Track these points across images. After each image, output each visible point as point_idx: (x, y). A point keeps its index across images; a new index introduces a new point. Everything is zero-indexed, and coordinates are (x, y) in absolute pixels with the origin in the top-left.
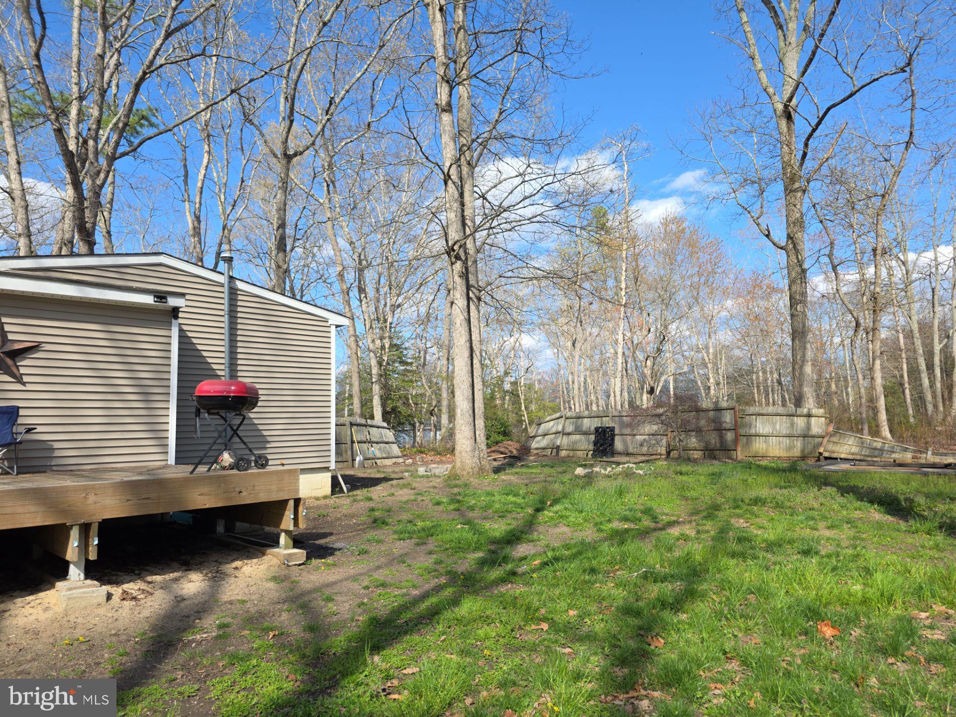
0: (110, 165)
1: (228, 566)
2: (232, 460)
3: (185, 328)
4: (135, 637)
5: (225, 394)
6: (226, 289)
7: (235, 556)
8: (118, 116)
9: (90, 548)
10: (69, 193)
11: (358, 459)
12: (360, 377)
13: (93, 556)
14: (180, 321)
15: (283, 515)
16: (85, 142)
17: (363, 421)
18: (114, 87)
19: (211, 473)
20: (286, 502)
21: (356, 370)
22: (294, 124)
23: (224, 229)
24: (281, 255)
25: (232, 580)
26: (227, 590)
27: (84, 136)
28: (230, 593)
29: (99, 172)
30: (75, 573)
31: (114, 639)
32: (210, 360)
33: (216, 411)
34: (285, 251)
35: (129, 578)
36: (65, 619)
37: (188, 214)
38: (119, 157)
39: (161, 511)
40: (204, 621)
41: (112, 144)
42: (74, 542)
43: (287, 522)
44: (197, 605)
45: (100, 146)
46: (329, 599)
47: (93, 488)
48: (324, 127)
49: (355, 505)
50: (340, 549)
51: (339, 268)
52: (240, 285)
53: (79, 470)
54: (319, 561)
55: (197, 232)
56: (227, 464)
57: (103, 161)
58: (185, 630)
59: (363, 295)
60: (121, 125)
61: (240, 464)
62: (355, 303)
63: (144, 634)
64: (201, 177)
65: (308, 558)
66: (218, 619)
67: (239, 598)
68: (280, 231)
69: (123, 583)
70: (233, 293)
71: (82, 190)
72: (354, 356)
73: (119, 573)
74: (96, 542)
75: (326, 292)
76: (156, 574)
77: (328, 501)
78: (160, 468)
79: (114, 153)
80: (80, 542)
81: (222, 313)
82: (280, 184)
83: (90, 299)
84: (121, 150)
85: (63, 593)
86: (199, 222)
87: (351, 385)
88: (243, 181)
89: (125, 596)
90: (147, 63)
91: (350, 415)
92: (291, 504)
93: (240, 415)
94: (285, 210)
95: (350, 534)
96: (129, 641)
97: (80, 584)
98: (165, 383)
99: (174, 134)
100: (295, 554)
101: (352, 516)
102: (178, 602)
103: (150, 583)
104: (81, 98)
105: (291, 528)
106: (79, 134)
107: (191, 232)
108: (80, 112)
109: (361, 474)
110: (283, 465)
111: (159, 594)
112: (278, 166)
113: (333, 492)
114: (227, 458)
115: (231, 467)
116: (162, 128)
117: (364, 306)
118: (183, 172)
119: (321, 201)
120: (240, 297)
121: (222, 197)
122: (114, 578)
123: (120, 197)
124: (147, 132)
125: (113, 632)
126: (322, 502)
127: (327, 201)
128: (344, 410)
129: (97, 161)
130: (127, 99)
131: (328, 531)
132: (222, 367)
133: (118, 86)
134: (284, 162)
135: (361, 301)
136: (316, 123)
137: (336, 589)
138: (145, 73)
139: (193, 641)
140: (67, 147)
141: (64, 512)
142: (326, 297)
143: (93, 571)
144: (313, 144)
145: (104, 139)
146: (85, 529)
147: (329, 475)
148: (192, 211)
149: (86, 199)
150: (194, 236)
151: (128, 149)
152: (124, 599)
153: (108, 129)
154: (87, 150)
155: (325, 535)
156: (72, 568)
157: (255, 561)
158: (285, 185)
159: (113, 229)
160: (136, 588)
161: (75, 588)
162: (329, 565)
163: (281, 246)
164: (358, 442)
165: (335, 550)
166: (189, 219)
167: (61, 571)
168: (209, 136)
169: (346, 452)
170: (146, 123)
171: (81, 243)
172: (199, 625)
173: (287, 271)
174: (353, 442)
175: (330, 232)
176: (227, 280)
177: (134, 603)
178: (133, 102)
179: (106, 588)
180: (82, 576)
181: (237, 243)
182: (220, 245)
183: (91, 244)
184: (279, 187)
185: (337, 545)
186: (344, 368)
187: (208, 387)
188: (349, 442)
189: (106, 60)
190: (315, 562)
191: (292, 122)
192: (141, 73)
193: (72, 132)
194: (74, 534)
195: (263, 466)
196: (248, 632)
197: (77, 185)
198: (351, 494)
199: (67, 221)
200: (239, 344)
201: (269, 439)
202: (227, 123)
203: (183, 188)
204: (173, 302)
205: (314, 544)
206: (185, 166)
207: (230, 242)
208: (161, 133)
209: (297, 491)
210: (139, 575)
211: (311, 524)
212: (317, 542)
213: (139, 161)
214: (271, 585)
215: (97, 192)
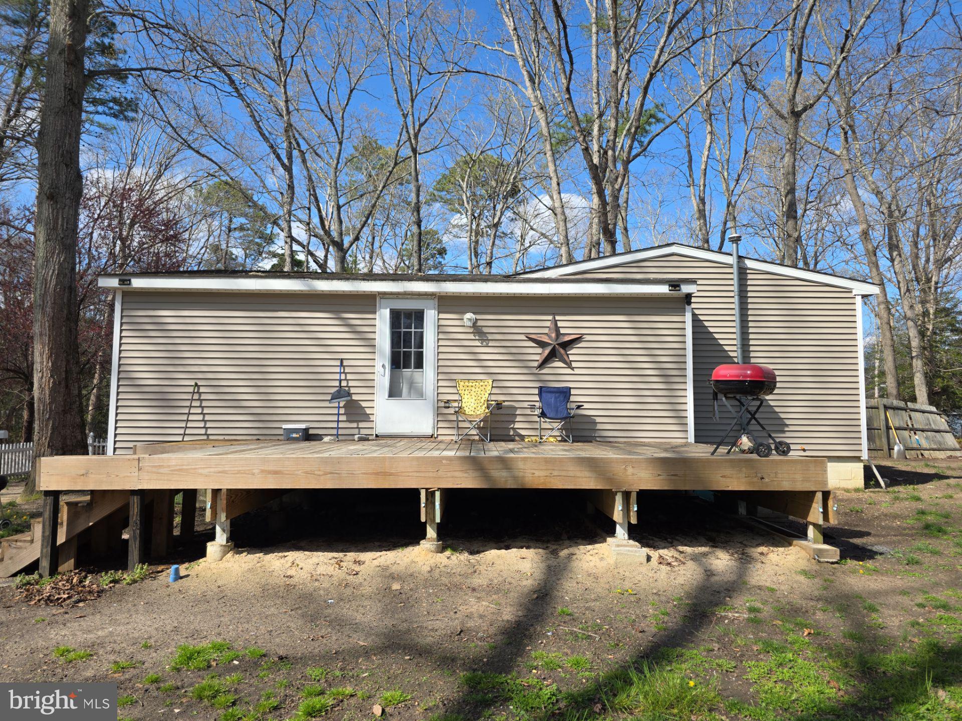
0: (626, 169)
1: (753, 550)
2: (751, 444)
3: (697, 312)
4: (673, 600)
5: (741, 379)
6: (735, 270)
7: (760, 541)
8: (630, 121)
9: (632, 514)
10: (596, 200)
11: (896, 448)
12: (894, 351)
13: (634, 521)
14: (693, 306)
15: (810, 507)
16: (606, 153)
17: (902, 404)
18: (625, 96)
19: (731, 457)
20: (813, 493)
21: (889, 342)
22: (802, 76)
23: (728, 207)
24: (791, 223)
25: (759, 565)
26: (755, 574)
27: (604, 147)
28: (758, 578)
29: (617, 177)
30: (621, 532)
31: (656, 597)
32: (721, 342)
33: (732, 396)
34: (795, 218)
35: (663, 545)
36: (616, 571)
37: (693, 198)
38: (633, 160)
39: (687, 488)
40: (734, 601)
41: (626, 149)
42: (618, 507)
43: (816, 514)
44: (726, 583)
45: (617, 153)
46: (872, 609)
47: (631, 461)
48: (839, 66)
49: (898, 504)
50: (881, 554)
51: (864, 226)
52: (749, 264)
53: (616, 442)
54: (855, 562)
55: (702, 214)
56: (746, 448)
57: (620, 167)
58: (717, 605)
59: (895, 254)
60: (633, 130)
61: (759, 449)
62: (884, 263)
63: (681, 599)
64: (704, 159)
65: (843, 557)
66: (748, 601)
67: (768, 584)
68: (789, 197)
69: (659, 548)
70: (743, 272)
71: (605, 196)
72: (886, 327)
73: (656, 539)
74: (636, 509)
75: (848, 256)
76: (686, 546)
77: (861, 495)
78: (682, 446)
79: (628, 158)
80: (623, 507)
81: (732, 294)
82: (788, 147)
83: (617, 294)
84: (634, 152)
85: (613, 549)
86: (704, 203)
87: (881, 360)
88: (746, 153)
89: (662, 561)
90: (653, 64)
91: (881, 396)
92: (819, 496)
93: (757, 399)
94: (794, 174)
95: (894, 538)
96: (669, 602)
97: (625, 542)
98: (682, 366)
99: (679, 124)
100: (827, 550)
101: (895, 517)
102: (708, 576)
103: (681, 552)
104: (601, 115)
105: (821, 522)
106: (601, 147)
107: (697, 216)
108: (601, 128)
109: (902, 466)
110: (804, 450)
111: (690, 564)
112: (785, 128)
113: (867, 485)
114: (745, 442)
115: (751, 451)
116: (668, 121)
117: (897, 267)
118: (687, 159)
119: (838, 152)
120: (750, 276)
121: (726, 174)
122: (651, 542)
123: (634, 195)
124: (655, 128)
125: (655, 591)
126: (854, 495)
127: (845, 152)
128: (874, 389)
129: (615, 168)
130: (637, 103)
131: (866, 530)
132: (734, 348)
133: (629, 93)
134: (791, 121)
135: (892, 260)
136: (829, 66)
137: (881, 600)
138: (652, 75)
139: (726, 617)
140: (592, 161)
141: (610, 480)
142: (847, 262)
143: (634, 533)
144: (826, 90)
145: (620, 146)
146: (627, 495)
147: (861, 465)
148: (697, 194)
149: (608, 204)
150: (699, 219)
151: (640, 150)
152: (660, 563)
153: (623, 136)
154: (607, 160)
155: (862, 534)
156: (618, 527)
157: (781, 549)
158: (794, 147)
159: (629, 226)
160: (670, 554)
161: (621, 546)
162: (868, 570)
163: (791, 213)
164: (896, 429)
165: (876, 553)
166: (694, 202)
167: (609, 529)
168: (711, 115)
169: (880, 438)
170: (654, 120)
171: (606, 244)
172: (730, 604)
173: (798, 240)
174: (888, 428)
175: (850, 185)
176: (736, 260)
177: (669, 568)
178: (642, 105)
179: (646, 550)
180: (626, 536)
181: (743, 218)
182: (725, 223)
183: (613, 243)
184: (787, 150)
185: (876, 548)
186: (873, 340)
187: (724, 372)
188: (883, 427)
189: (619, 74)
190: (851, 563)
191: (799, 75)
192: (648, 76)
193: (595, 147)
194: (619, 499)
195: (785, 453)
196: (780, 623)
197: (601, 193)
198: (889, 489)
199: (594, 226)
200: (751, 324)
201: (788, 422)
202: (727, 96)
203: (688, 175)
204: (686, 289)
205: (849, 542)
206: (689, 152)
207: (735, 218)
208: (667, 127)
209: (825, 482)
210: (671, 543)
211: (843, 519)
212: (851, 540)
213: (648, 158)
214: (802, 578)
215: (616, 198)
